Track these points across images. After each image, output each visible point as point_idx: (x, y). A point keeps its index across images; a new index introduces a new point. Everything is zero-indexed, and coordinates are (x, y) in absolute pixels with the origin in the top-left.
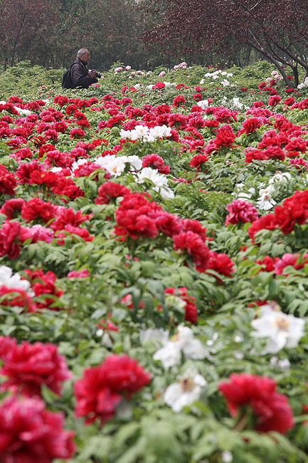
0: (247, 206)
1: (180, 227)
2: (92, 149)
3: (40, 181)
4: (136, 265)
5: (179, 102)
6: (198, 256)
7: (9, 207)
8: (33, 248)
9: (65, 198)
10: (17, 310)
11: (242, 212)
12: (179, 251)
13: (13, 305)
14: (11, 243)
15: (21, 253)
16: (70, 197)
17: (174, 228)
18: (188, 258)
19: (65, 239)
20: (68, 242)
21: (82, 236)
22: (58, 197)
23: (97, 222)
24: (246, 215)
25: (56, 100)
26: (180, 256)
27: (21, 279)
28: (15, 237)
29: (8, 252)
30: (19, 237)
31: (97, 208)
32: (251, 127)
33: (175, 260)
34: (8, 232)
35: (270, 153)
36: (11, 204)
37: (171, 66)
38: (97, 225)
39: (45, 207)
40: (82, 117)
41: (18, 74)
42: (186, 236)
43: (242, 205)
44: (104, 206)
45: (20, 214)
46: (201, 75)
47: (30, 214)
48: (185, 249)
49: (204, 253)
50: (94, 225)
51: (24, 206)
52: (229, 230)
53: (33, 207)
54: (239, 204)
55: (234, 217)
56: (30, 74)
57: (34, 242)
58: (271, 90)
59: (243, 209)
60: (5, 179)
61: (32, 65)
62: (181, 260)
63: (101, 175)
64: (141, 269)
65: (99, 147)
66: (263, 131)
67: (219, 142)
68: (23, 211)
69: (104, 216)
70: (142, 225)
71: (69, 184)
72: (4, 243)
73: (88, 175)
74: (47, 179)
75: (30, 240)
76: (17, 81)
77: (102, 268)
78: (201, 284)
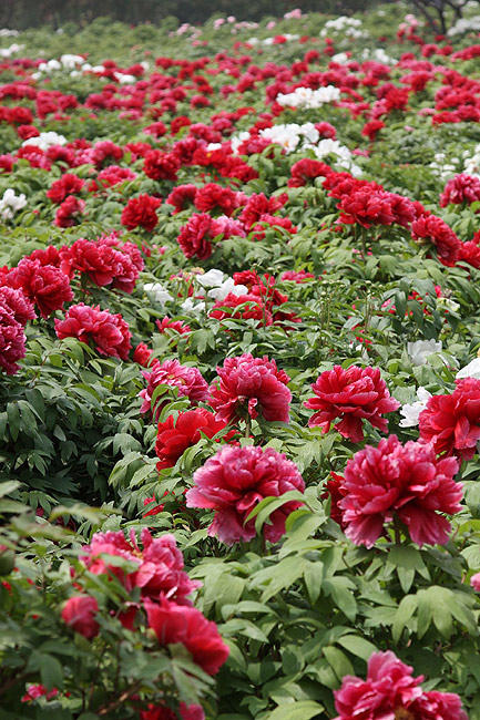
0: (473, 181)
1: (411, 211)
2: (237, 120)
3: (206, 162)
4: (372, 261)
5: (313, 58)
6: (444, 245)
7: (178, 196)
8: (228, 244)
9: (237, 181)
10: (252, 323)
11: (468, 189)
12: (420, 240)
13: (246, 318)
14: (201, 240)
15: (213, 251)
16: (242, 180)
17: (403, 212)
18: (432, 249)
19: (266, 232)
20: (271, 235)
21: (284, 227)
22: (228, 181)
23: (295, 209)
24: (472, 192)
25: (159, 63)
26: (420, 247)
27: (236, 284)
28: (206, 232)
29: (199, 251)
30: (210, 233)
31: (293, 192)
32: (419, 84)
33: (415, 252)
34: (197, 227)
35: (462, 114)
36: (180, 192)
37: (279, 15)
38: (295, 214)
39: (225, 194)
40: (202, 83)
41: (99, 34)
42: (427, 222)
43: (466, 180)
44: (301, 189)
45: (193, 204)
46: (322, 24)
47: (207, 202)
48: (428, 238)
49: (452, 241)
50: (291, 214)
51: (198, 193)
52: (450, 212)
53: (210, 194)
54: (463, 179)
55: (458, 196)
56: (114, 33)
57: (226, 238)
58: (414, 38)
59: (469, 185)
60: (165, 161)
61: (113, 22)
62: (422, 252)
63: (277, 151)
64: (378, 265)
65: (245, 117)
66: (436, 89)
67: (390, 105)
68: (196, 200)
69: (301, 201)
70: (376, 210)
71: (238, 165)
72: (194, 240)
73: (260, 151)
74: (214, 159)
75: (222, 235)
76: (97, 42)
77: (329, 266)
78: (453, 279)
